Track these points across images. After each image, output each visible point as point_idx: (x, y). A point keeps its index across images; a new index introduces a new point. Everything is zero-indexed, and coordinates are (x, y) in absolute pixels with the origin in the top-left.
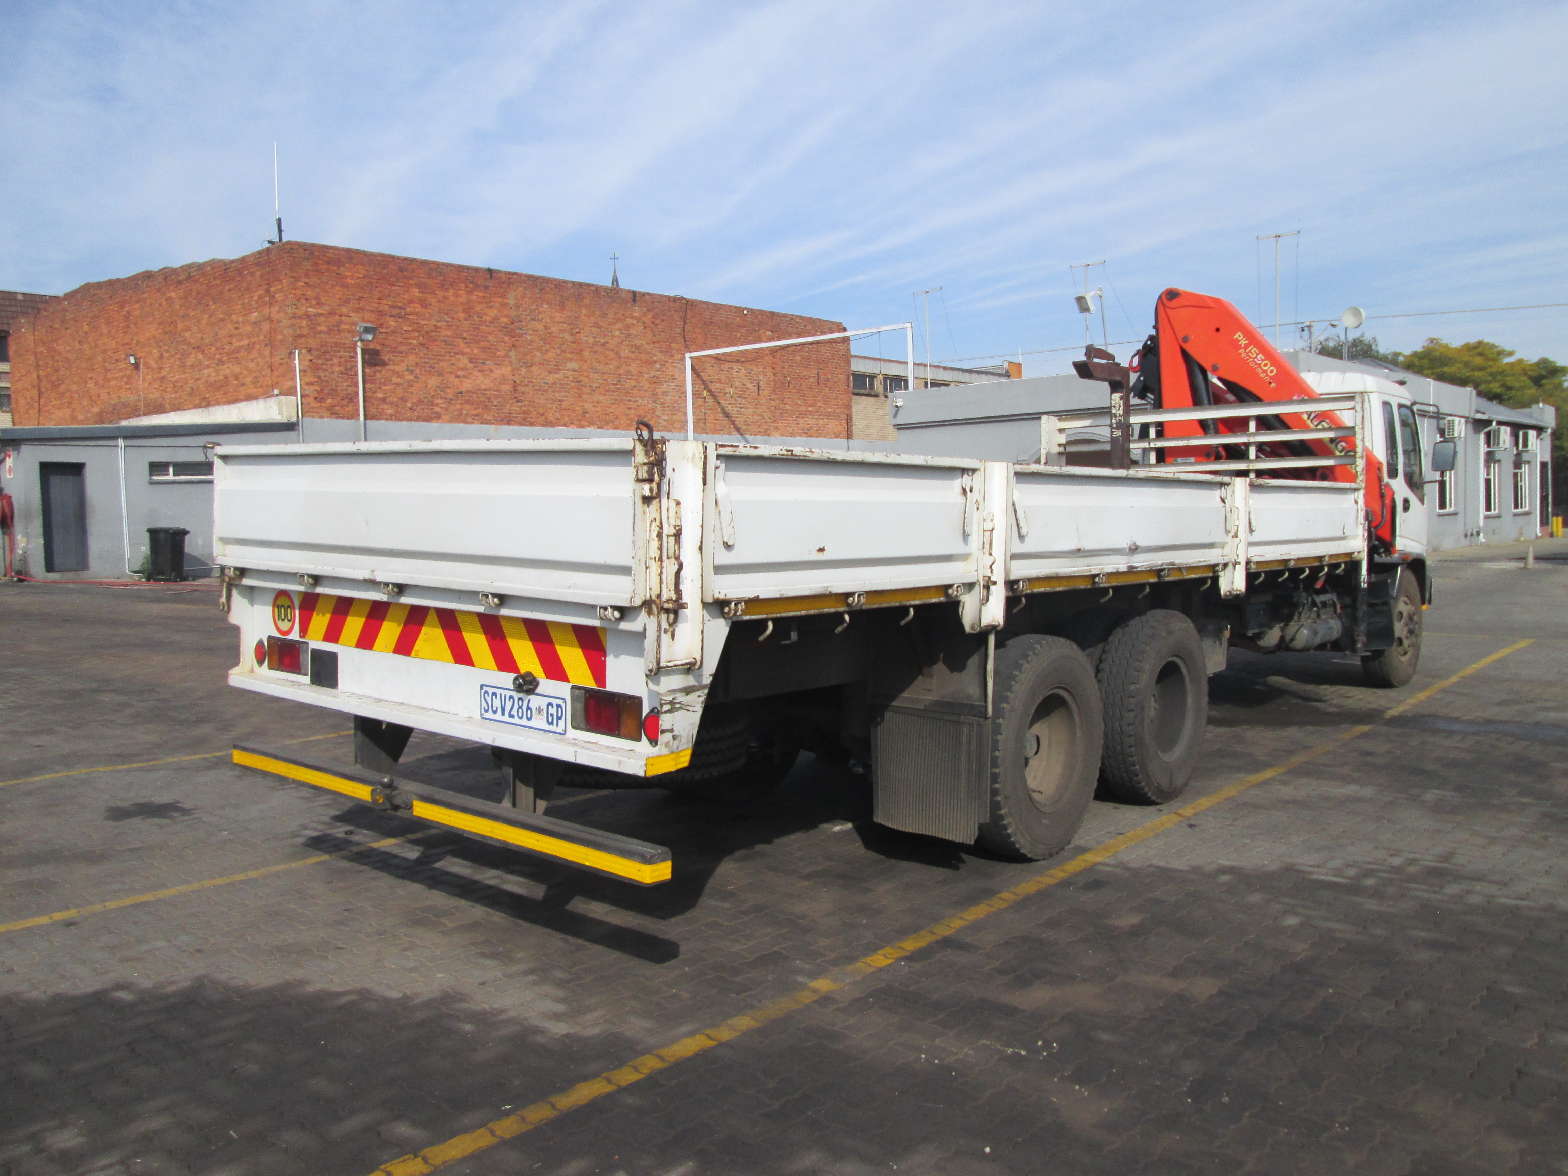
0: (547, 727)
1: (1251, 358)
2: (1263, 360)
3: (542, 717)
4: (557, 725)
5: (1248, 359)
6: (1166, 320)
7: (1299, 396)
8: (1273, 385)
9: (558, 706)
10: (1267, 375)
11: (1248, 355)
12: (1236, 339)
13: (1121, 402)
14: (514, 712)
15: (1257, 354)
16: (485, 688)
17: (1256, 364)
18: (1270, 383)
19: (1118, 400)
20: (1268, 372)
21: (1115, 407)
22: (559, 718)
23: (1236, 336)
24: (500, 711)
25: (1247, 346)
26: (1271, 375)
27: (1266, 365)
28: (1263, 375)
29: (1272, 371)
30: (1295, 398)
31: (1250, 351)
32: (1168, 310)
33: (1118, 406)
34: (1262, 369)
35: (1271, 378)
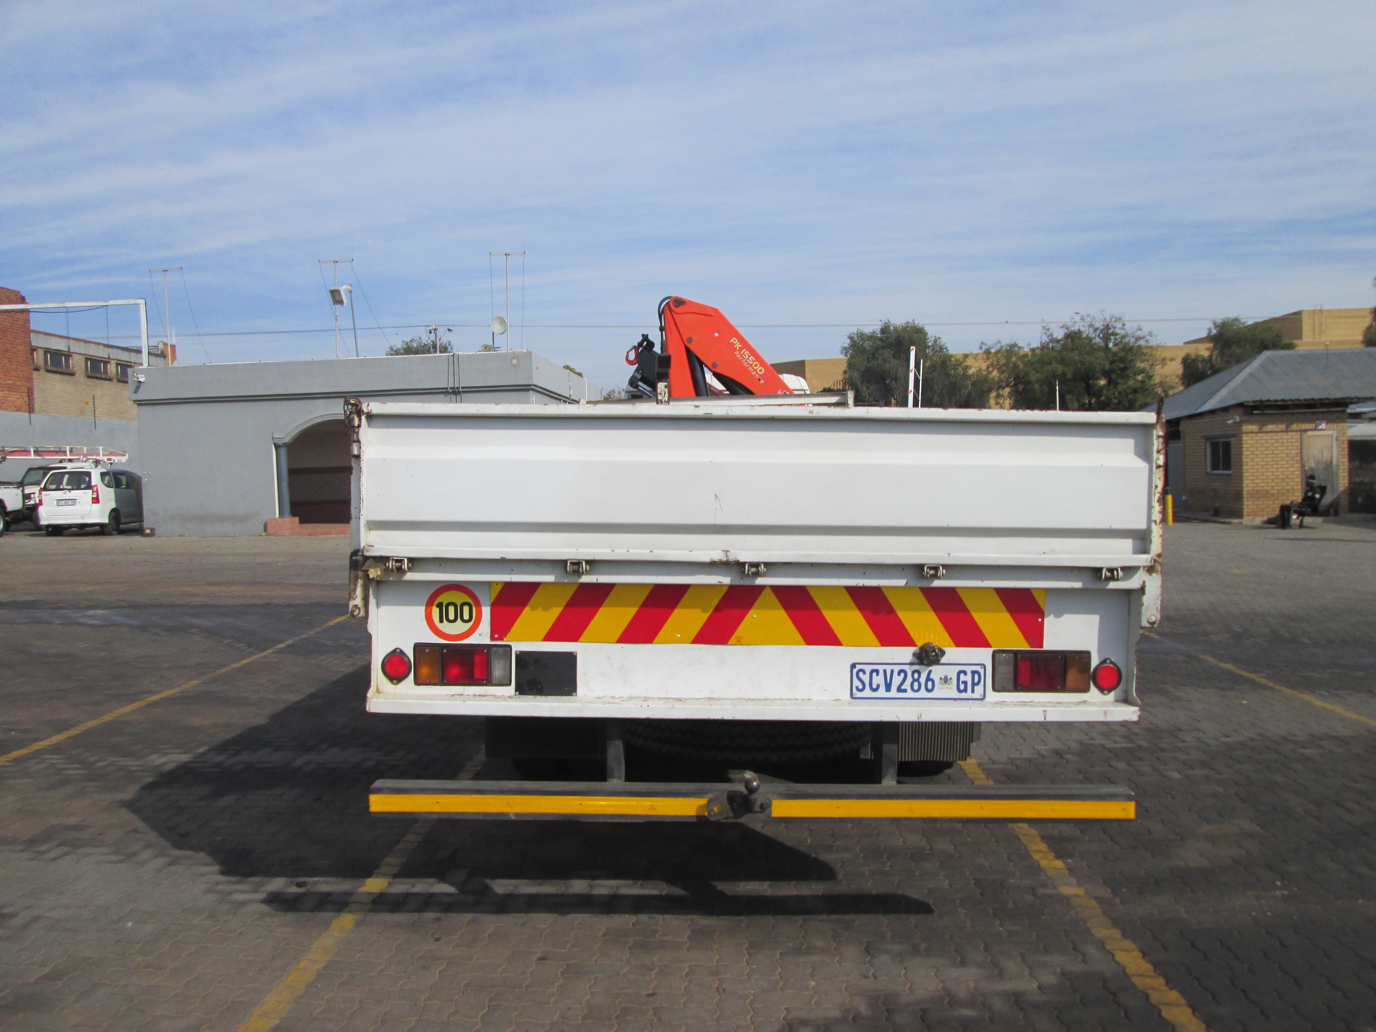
0: (958, 695)
1: (744, 359)
2: (754, 361)
3: (951, 686)
4: (973, 691)
5: (742, 360)
6: (673, 323)
7: (782, 391)
8: (762, 381)
9: (973, 673)
10: (757, 373)
11: (742, 356)
12: (732, 342)
13: (666, 390)
14: (907, 685)
15: (749, 356)
16: (858, 667)
17: (748, 364)
18: (760, 380)
19: (663, 388)
20: (758, 371)
21: (661, 394)
22: (974, 684)
23: (732, 340)
24: (882, 688)
25: (741, 349)
26: (760, 373)
27: (756, 365)
28: (754, 373)
29: (761, 370)
30: (779, 393)
31: (744, 353)
32: (675, 315)
33: (663, 393)
34: (753, 368)
35: (760, 375)
